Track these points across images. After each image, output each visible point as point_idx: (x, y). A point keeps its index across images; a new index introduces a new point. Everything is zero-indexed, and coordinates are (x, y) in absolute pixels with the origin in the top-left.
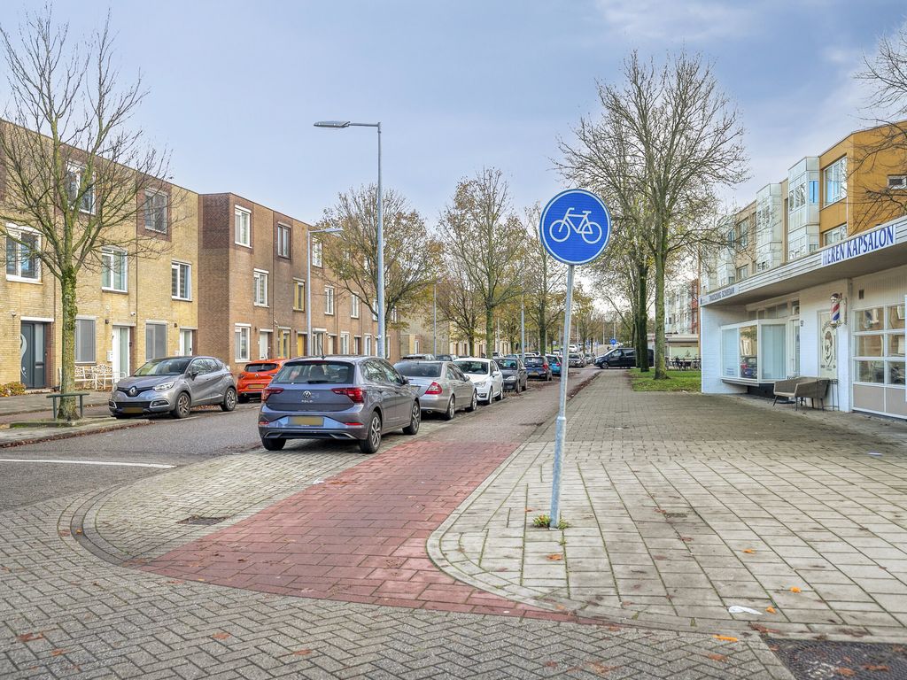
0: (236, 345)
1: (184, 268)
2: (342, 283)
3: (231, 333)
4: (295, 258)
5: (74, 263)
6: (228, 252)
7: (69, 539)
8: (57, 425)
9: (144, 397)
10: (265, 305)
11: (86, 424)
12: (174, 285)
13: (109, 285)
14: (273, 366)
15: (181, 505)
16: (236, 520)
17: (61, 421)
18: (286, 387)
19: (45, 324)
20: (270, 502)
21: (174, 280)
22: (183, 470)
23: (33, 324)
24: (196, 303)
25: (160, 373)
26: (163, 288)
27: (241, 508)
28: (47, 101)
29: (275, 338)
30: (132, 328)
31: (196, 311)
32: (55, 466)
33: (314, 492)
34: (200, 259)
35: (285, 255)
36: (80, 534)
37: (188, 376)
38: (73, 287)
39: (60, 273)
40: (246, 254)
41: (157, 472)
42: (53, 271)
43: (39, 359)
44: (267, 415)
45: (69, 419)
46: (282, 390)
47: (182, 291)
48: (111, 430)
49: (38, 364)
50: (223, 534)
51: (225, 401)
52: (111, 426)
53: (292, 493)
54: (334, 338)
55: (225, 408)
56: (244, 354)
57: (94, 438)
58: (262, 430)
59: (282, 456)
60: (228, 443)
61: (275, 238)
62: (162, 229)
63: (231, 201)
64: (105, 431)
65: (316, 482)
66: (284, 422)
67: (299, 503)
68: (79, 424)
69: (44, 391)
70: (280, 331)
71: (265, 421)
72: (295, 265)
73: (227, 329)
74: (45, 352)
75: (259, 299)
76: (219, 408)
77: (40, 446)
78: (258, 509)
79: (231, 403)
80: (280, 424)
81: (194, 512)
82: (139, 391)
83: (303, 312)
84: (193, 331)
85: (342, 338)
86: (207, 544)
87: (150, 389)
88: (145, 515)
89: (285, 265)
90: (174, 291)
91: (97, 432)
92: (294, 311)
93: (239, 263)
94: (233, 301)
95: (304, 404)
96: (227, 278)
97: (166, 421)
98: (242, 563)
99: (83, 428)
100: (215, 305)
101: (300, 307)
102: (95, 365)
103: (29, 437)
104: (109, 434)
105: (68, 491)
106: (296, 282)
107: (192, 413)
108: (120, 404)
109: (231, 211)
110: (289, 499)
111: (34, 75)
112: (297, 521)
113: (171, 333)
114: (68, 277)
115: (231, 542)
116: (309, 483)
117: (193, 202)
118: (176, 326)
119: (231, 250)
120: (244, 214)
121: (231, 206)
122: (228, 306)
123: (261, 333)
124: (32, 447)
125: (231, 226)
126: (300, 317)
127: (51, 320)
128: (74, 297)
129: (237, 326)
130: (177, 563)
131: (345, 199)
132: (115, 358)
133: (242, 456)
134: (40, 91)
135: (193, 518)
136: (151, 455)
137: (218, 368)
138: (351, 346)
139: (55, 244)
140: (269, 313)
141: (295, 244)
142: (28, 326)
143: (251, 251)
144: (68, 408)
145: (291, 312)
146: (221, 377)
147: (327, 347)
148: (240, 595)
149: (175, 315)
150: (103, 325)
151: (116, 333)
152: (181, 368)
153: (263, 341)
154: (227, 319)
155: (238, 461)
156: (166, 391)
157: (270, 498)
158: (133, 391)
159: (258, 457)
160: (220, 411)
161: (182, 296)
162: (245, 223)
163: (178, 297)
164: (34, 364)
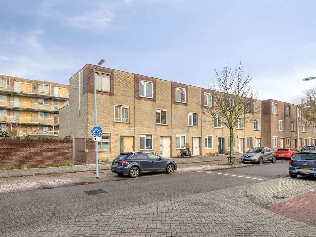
0: (273, 143)
1: (257, 121)
2: (309, 122)
3: (272, 139)
4: (291, 116)
5: (233, 125)
6: (270, 116)
7: (245, 198)
8: (229, 165)
9: (250, 158)
10: (282, 130)
11: (236, 165)
12: (255, 126)
13: (238, 128)
14: (286, 150)
15: (271, 192)
16: (288, 199)
17: (230, 164)
18: (298, 160)
19: (223, 138)
20: (297, 195)
21: (255, 125)
22: (268, 181)
23: (220, 138)
24: (261, 131)
25: (254, 152)
26: (251, 127)
27: (289, 196)
28: (226, 86)
29: (285, 140)
30: (243, 138)
31: (261, 133)
32: (234, 177)
33: (312, 194)
34: (262, 119)
35: (288, 115)
36: (247, 197)
37: (262, 153)
38: (233, 131)
39: (229, 127)
40: (275, 116)
41: (260, 181)
42: (228, 127)
43: (222, 147)
44: (291, 168)
45: (232, 163)
46: (296, 161)
47: (257, 128)
48: (243, 167)
49: (222, 148)
50: (286, 203)
51: (272, 160)
52: (242, 166)
53: (304, 193)
54: (306, 139)
55: (272, 162)
56: (276, 145)
57: (239, 169)
58: (290, 172)
59: (297, 180)
60: (277, 174)
61: (285, 110)
62: (251, 111)
63: (271, 101)
64: (241, 167)
65: (312, 190)
66: (297, 171)
67: (307, 196)
68: (235, 165)
69: (223, 154)
70: (287, 138)
71: (291, 170)
72: (292, 117)
73: (270, 138)
74: (223, 145)
75: (280, 129)
76: (271, 162)
77: (227, 170)
78: (294, 197)
79: (274, 160)
80: (295, 171)
81: (275, 195)
82: (249, 157)
83: (295, 132)
84: (260, 139)
85: (309, 140)
86: (282, 205)
87: (252, 156)
88: (262, 194)
89: (288, 118)
90: (255, 128)
91: (239, 167)
92: (292, 132)
93: (274, 119)
94: (272, 130)
95: (304, 165)
96: (270, 123)
97: (256, 165)
98: (295, 213)
99: (236, 166)
100: (267, 131)
101: (293, 130)
102: (235, 148)
103: (224, 168)
104: (243, 168)
105: (240, 184)
106: (292, 123)
107: (263, 163)
108: (244, 160)
109: (271, 104)
110: (303, 195)
111: (223, 81)
112: (309, 203)
113: (254, 139)
114: (231, 128)
115: (290, 206)
116: (309, 190)
117: (260, 104)
118: (255, 137)
119: (271, 115)
120: (275, 105)
121: (271, 103)
122: (270, 131)
123: (281, 139)
124: (226, 170)
125: (271, 108)
126: (294, 133)
127: (224, 137)
128: (233, 133)
129: (273, 137)
130: (276, 209)
131: (310, 96)
132: (239, 146)
133: (284, 179)
134: (225, 84)
135: (275, 196)
136: (256, 176)
137: (270, 151)
138: (312, 142)
139: (228, 121)
140: (283, 133)
141: (291, 111)
142: (219, 139)
143: (277, 115)
144: (232, 161)
145: (290, 132)
146: (271, 153)
147: (303, 143)
148: (298, 222)
149: (255, 135)
150: (237, 138)
151: (240, 140)
152: (259, 151)
153: (282, 141)
154: (270, 135)
155: (283, 180)
156: (256, 157)
157: (297, 194)
158: (247, 156)
159: (289, 180)
160: (271, 163)
161: (257, 129)
162: (275, 107)
163: (256, 129)
164: (221, 148)
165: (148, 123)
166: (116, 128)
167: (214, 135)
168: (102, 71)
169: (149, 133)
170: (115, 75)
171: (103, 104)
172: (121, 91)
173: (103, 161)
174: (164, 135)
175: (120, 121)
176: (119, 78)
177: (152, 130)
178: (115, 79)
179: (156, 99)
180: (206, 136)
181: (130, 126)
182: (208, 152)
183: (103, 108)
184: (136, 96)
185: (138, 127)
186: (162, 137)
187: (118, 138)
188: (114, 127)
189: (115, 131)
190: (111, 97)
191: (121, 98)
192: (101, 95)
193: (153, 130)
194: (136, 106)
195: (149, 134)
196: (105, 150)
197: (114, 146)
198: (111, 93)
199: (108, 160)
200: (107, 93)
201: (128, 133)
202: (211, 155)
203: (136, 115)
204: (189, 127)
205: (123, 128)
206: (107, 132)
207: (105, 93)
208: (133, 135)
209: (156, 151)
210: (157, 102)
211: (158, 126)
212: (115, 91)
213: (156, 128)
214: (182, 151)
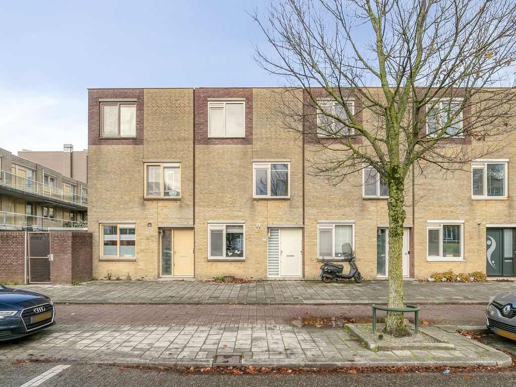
19: (514, 229)
23: (502, 229)
49: (507, 259)
74: (514, 250)
142: (495, 231)
164: (503, 258)
165: (229, 196)
166: (147, 212)
167: (467, 221)
168: (116, 97)
169: (234, 219)
170: (145, 100)
171: (119, 162)
172: (159, 132)
173: (118, 279)
174: (278, 223)
175: (158, 197)
176: (154, 105)
177: (240, 214)
178: (145, 108)
179: (254, 137)
180: (437, 224)
181: (181, 207)
182: (441, 270)
183: (118, 172)
184: (198, 137)
185: (204, 207)
186: (270, 229)
187: (154, 231)
188: (144, 210)
189: (145, 218)
190: (137, 147)
191: (159, 146)
192: (114, 146)
193: (246, 212)
194: (197, 161)
195: (232, 221)
196: (128, 256)
197: (143, 248)
198: (137, 141)
199: (129, 278)
200: (127, 141)
201: (178, 221)
202: (449, 280)
203: (196, 179)
204: (364, 199)
205: (165, 210)
206: (127, 219)
207: (124, 141)
208: (191, 224)
209: (253, 261)
210: (257, 145)
211: (260, 203)
212: (146, 134)
213: (253, 207)
214: (326, 265)
